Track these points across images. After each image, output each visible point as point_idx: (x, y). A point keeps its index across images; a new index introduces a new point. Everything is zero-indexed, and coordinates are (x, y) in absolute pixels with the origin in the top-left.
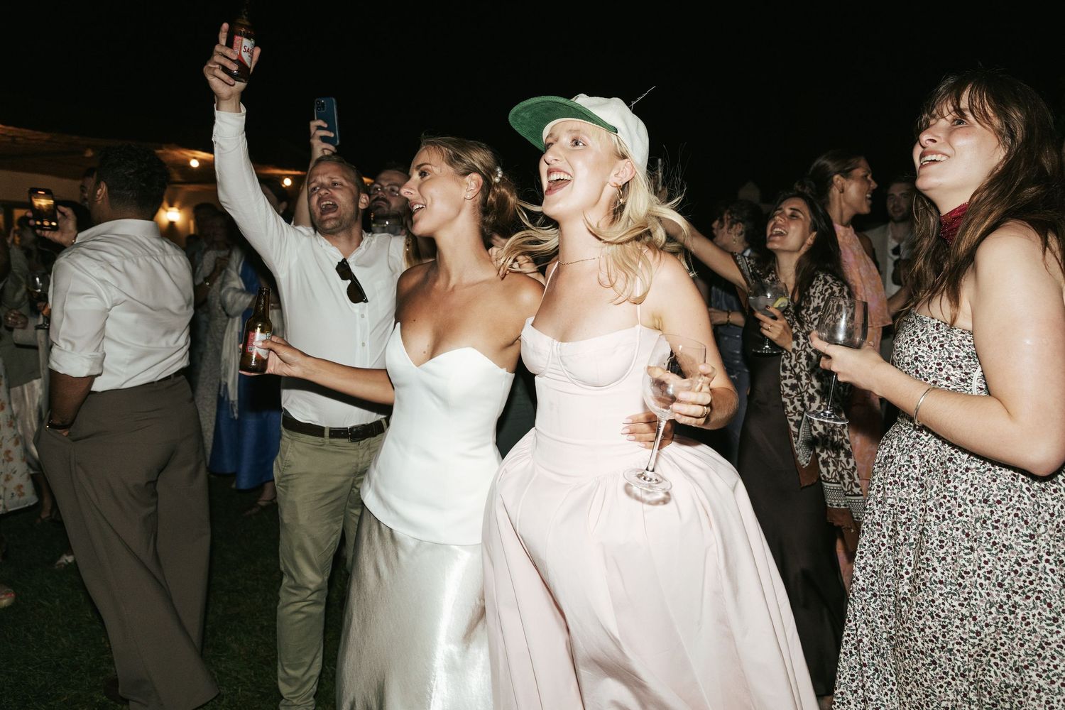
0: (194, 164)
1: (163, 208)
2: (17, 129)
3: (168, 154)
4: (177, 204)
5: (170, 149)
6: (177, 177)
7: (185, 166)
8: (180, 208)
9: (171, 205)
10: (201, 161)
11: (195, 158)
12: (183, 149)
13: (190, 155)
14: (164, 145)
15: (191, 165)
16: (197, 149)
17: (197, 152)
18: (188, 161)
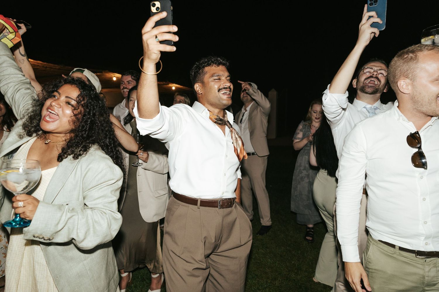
0: (115, 79)
2: (47, 64)
10: (117, 78)
11: (115, 76)
12: (111, 73)
13: (113, 75)
14: (103, 71)
15: (113, 80)
16: (116, 73)
17: (116, 74)
18: (112, 78)
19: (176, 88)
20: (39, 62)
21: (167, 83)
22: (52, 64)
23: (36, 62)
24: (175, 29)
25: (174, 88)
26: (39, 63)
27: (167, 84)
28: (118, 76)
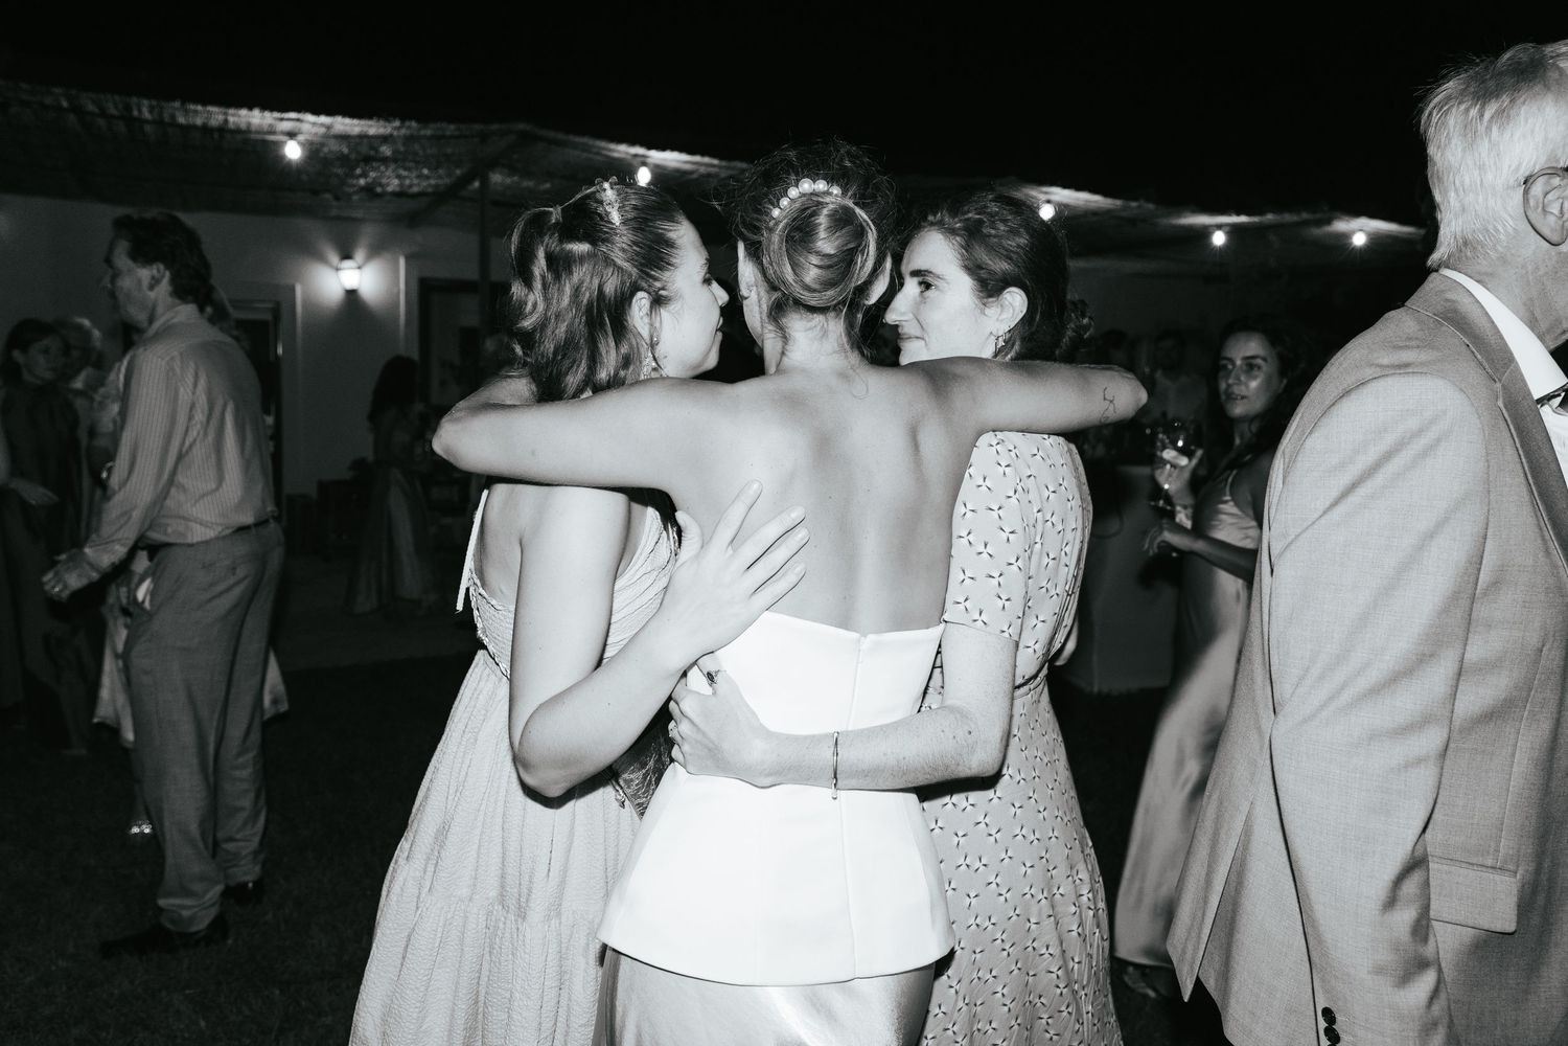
4: (360, 255)
9: (347, 255)
19: (1375, 238)
25: (1360, 240)
28: (1065, 201)
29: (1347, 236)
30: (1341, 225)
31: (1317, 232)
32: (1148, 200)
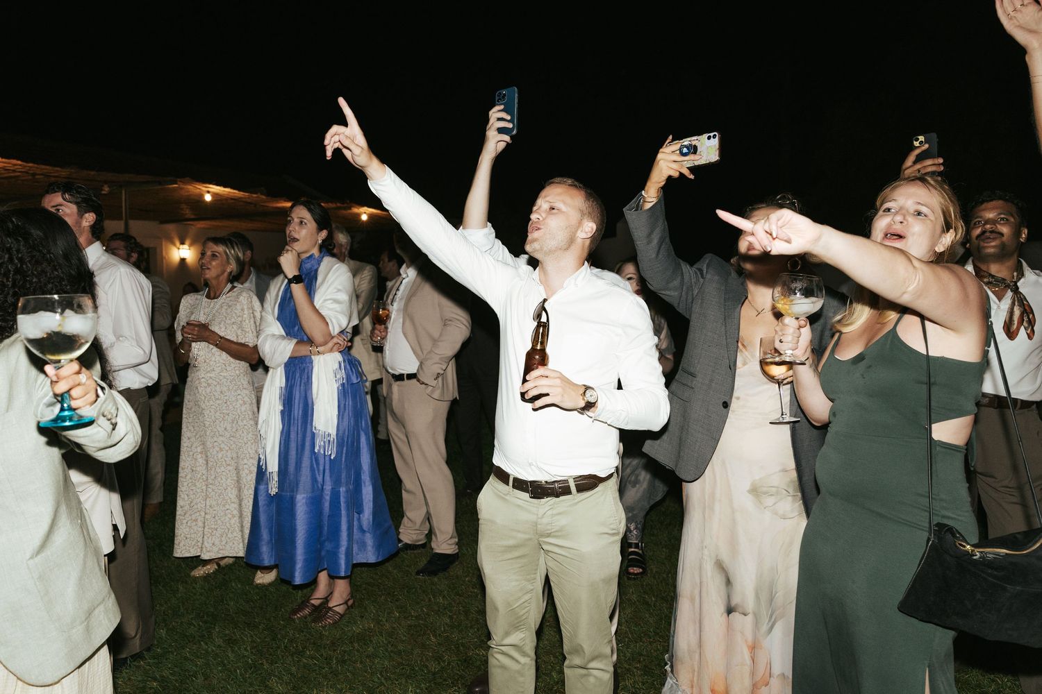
0: (208, 198)
1: (175, 245)
2: (36, 165)
3: (182, 189)
4: (188, 242)
5: (184, 183)
6: (188, 213)
7: (199, 200)
8: (191, 245)
9: (183, 243)
10: (214, 195)
11: (208, 192)
12: (198, 183)
13: (204, 189)
14: (178, 180)
15: (204, 200)
16: (210, 183)
17: (211, 186)
18: (202, 196)
19: (371, 216)
20: (14, 161)
21: (345, 205)
22: (48, 167)
23: (9, 163)
24: (941, 161)
25: (364, 217)
26: (15, 165)
27: (345, 209)
28: (218, 191)
29: (359, 215)
30: (356, 210)
31: (344, 212)
32: (262, 194)
